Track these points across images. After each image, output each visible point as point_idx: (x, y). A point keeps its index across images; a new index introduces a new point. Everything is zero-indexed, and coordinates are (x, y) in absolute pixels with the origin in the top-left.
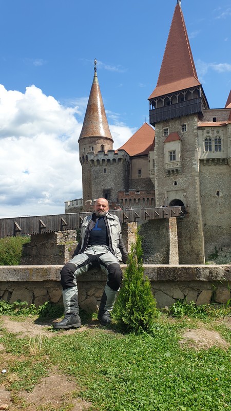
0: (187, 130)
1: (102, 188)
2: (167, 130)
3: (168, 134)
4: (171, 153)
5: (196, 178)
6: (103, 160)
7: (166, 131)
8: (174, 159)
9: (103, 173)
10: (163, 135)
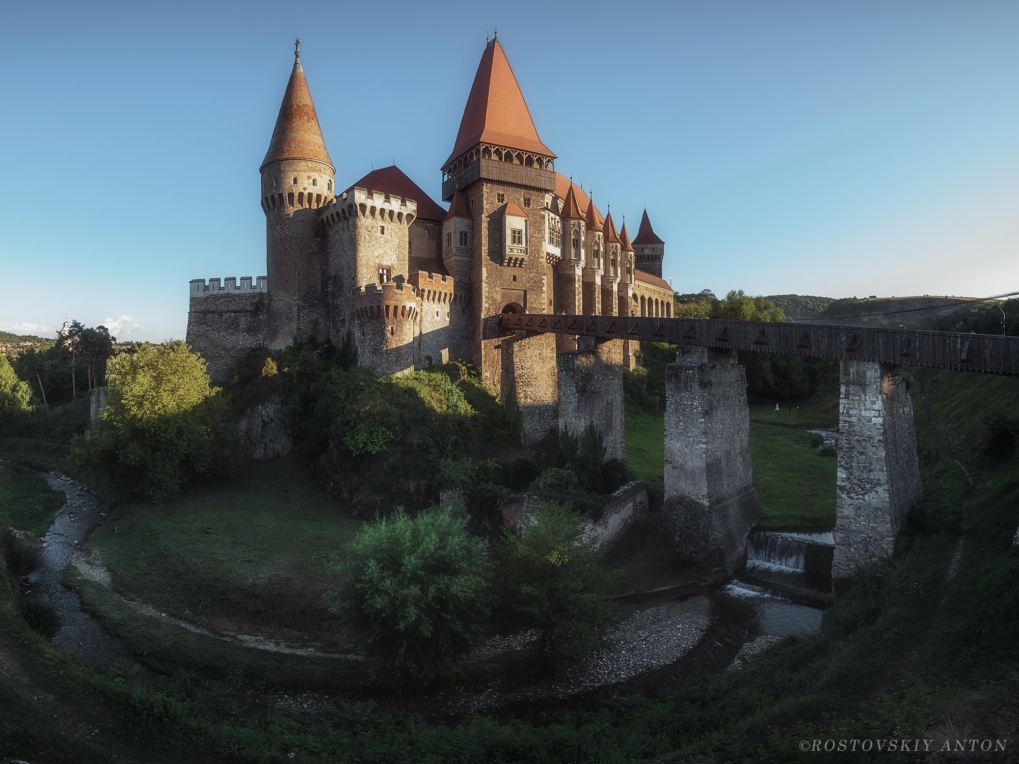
0: (531, 206)
1: (377, 261)
2: (503, 196)
3: (505, 202)
4: (514, 232)
5: (543, 277)
6: (382, 211)
7: (501, 198)
8: (520, 242)
9: (379, 233)
10: (497, 201)
